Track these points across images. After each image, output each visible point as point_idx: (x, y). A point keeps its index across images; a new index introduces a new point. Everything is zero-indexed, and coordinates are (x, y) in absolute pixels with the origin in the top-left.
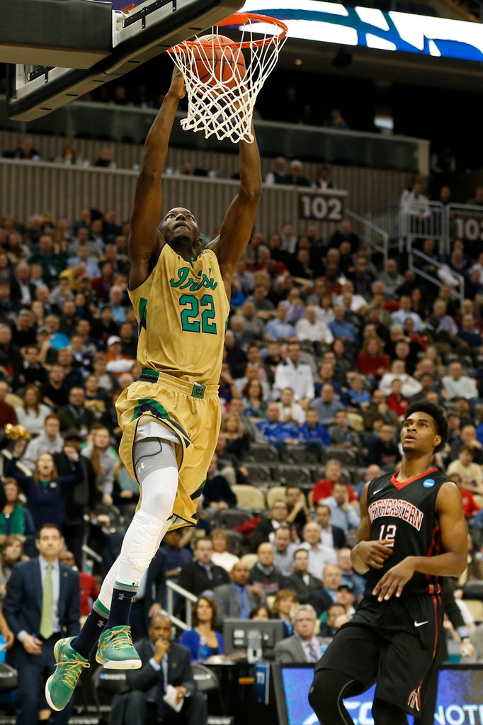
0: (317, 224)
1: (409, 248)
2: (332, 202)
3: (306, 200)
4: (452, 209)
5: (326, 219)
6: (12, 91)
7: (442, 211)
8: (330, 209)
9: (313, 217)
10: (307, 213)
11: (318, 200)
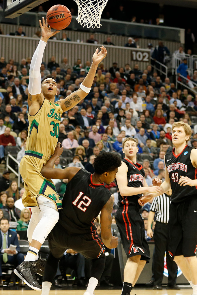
0: (139, 63)
1: (176, 73)
2: (144, 54)
3: (134, 53)
4: (194, 57)
5: (142, 61)
6: (5, 6)
7: (190, 58)
8: (144, 57)
9: (137, 60)
10: (134, 58)
11: (139, 53)
